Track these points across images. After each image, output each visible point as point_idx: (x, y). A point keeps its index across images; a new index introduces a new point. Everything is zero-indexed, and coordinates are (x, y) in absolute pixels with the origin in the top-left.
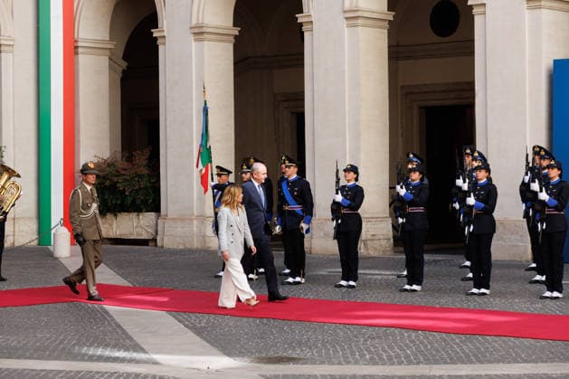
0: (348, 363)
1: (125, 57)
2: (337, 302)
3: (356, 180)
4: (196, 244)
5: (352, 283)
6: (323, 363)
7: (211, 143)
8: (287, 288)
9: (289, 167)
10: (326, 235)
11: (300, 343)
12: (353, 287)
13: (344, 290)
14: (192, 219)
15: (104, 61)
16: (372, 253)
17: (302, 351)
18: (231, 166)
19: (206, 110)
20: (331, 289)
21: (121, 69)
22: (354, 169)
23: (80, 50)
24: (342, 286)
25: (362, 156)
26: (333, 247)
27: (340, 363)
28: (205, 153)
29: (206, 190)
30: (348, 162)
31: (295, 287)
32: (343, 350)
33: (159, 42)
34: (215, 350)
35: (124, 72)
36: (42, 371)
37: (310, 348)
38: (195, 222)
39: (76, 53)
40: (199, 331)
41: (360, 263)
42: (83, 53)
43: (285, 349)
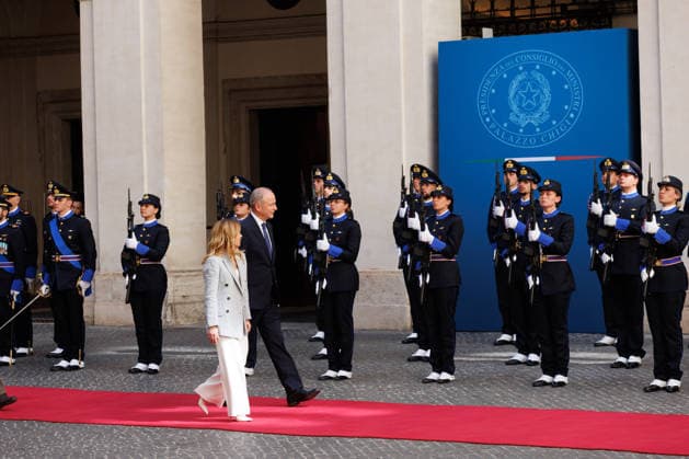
3: (158, 216)
5: (153, 366)
8: (57, 375)
9: (60, 199)
10: (115, 298)
12: (155, 371)
13: (142, 376)
16: (183, 322)
20: (122, 375)
22: (154, 201)
24: (140, 371)
25: (167, 181)
26: (125, 314)
30: (147, 190)
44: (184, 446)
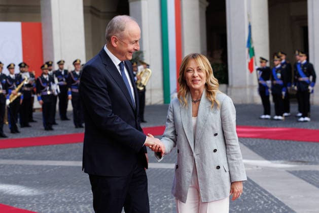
4: (249, 101)
7: (256, 45)
11: (308, 154)
14: (245, 88)
17: (310, 158)
18: (267, 57)
19: (250, 27)
21: (204, 7)
28: (252, 52)
34: (260, 157)
35: (207, 8)
36: (168, 169)
37: (314, 156)
38: (248, 90)
40: (251, 147)
43: (300, 157)
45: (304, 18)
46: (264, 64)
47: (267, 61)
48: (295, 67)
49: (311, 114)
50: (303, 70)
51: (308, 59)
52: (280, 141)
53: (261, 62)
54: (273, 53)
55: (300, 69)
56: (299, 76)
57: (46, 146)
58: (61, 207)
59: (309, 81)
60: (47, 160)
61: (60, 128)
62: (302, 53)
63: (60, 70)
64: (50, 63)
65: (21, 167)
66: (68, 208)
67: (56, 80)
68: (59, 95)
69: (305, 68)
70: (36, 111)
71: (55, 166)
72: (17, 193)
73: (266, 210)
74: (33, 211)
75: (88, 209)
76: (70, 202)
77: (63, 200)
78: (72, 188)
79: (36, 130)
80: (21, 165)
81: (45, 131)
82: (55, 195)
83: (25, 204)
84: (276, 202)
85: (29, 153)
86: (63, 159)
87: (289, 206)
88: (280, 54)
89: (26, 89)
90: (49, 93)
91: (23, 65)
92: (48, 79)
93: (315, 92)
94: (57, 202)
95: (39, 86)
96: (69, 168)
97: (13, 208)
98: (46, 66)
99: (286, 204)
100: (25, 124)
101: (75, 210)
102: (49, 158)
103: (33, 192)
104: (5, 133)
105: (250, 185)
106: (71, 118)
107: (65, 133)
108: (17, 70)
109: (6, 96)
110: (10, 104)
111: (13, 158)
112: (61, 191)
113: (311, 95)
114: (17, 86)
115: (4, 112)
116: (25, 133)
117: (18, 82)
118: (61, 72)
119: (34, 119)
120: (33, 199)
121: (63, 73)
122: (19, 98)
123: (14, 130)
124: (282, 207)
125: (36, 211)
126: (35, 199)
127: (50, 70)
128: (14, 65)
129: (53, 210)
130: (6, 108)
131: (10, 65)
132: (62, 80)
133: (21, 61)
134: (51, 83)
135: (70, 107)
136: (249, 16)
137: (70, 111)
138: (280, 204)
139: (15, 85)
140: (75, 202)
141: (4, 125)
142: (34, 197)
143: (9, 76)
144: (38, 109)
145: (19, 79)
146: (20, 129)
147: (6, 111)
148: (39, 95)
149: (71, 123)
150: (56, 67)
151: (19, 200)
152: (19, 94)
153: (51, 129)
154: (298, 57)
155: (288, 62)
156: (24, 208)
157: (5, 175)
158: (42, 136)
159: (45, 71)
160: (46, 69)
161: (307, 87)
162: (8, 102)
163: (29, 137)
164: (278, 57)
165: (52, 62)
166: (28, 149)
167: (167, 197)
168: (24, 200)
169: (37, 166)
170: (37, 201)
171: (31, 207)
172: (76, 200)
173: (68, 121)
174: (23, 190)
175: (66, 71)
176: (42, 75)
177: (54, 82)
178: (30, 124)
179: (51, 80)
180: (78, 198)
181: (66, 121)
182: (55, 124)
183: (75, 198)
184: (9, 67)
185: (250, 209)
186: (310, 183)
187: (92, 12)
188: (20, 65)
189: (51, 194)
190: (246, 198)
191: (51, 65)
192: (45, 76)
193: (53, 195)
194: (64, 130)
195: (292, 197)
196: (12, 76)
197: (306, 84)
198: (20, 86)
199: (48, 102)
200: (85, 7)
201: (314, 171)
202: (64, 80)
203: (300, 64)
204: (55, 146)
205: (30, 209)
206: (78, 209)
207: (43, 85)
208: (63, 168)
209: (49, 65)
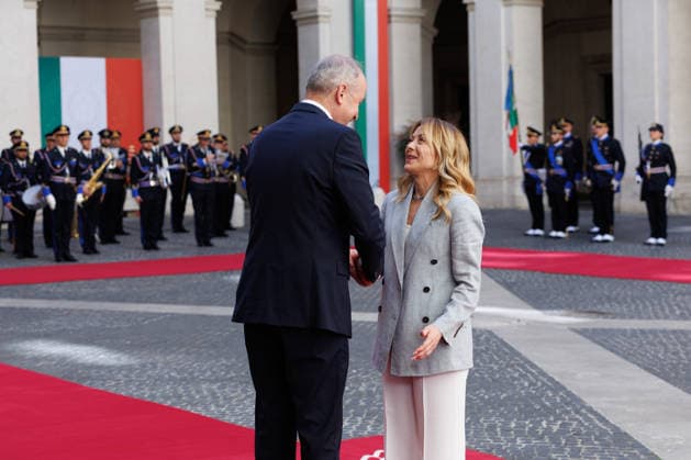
0: (658, 318)
1: (437, 24)
2: (646, 260)
3: (662, 138)
4: (506, 204)
5: (661, 241)
6: (632, 317)
7: (518, 106)
8: (595, 246)
9: (600, 127)
10: (635, 194)
11: (609, 299)
12: (661, 245)
13: (653, 248)
14: (501, 181)
15: (416, 29)
16: (682, 212)
17: (612, 306)
18: (540, 127)
19: (511, 74)
20: (639, 246)
21: (431, 37)
22: (659, 128)
23: (393, 19)
24: (650, 244)
25: (672, 116)
26: (642, 207)
27: (649, 318)
28: (513, 117)
29: (515, 151)
31: (602, 245)
32: (653, 305)
33: (469, 8)
34: (524, 304)
35: (435, 39)
37: (619, 303)
38: (505, 184)
39: (389, 22)
40: (509, 287)
41: (670, 222)
42: (396, 22)
43: (595, 305)
44: (684, 295)
45: (606, 59)
46: (533, 138)
47: (539, 134)
48: (590, 146)
49: (615, 228)
50: (602, 151)
51: (611, 132)
52: (560, 276)
53: (530, 136)
54: (551, 120)
55: (596, 150)
56: (596, 162)
57: (145, 279)
58: (168, 387)
59: (613, 170)
60: (146, 302)
61: (172, 246)
62: (601, 121)
63: (175, 144)
64: (156, 131)
65: (99, 314)
66: (181, 390)
67: (165, 162)
68: (171, 187)
69: (606, 148)
70: (129, 215)
71: (160, 314)
72: (90, 361)
73: (532, 398)
74: (118, 392)
75: (217, 391)
76: (185, 379)
77: (172, 374)
78: (189, 354)
79: (128, 250)
80: (98, 312)
81: (144, 251)
82: (159, 365)
83: (104, 380)
84: (549, 384)
85: (113, 289)
86: (175, 302)
87: (574, 392)
88: (563, 122)
89: (110, 176)
90: (152, 183)
91: (106, 134)
92: (151, 160)
93: (622, 189)
94: (160, 378)
95: (135, 170)
96: (186, 316)
97: (81, 386)
98: (148, 136)
99: (569, 389)
100: (108, 239)
101: (193, 392)
102: (149, 300)
103: (119, 359)
104: (73, 254)
105: (507, 354)
106: (192, 229)
107: (179, 255)
108: (95, 143)
109: (76, 189)
110: (83, 203)
111: (85, 298)
112: (168, 358)
113: (616, 196)
114: (95, 170)
115: (72, 217)
116: (108, 255)
117: (97, 164)
118: (176, 148)
119: (125, 230)
120: (119, 372)
121: (179, 149)
122: (99, 191)
123: (89, 248)
124: (561, 393)
125: (123, 393)
126: (123, 372)
127: (155, 144)
128: (91, 134)
129: (154, 392)
130: (76, 208)
131: (83, 134)
132: (178, 162)
133: (103, 125)
134: (158, 166)
135: (189, 210)
136: (509, 54)
137: (188, 217)
138: (558, 387)
139: (91, 170)
140: (193, 378)
141: (72, 240)
142: (121, 368)
143: (82, 153)
144: (133, 211)
145: (99, 157)
146: (99, 247)
147: (76, 215)
148: (135, 188)
149: (190, 238)
150: (167, 139)
151: (93, 373)
152: (100, 184)
153: (155, 248)
154: (594, 127)
155: (576, 137)
156: (101, 388)
157: (70, 328)
158: (139, 259)
159: (146, 145)
160: (147, 141)
161: (610, 181)
162: (80, 199)
163: (115, 261)
164: (558, 128)
165: (159, 130)
166: (112, 282)
167: (358, 372)
168: (103, 373)
169: (129, 313)
170: (126, 376)
171: (113, 386)
172: (196, 374)
173: (185, 234)
174: (102, 356)
175: (185, 146)
176: (141, 152)
177: (161, 165)
178: (118, 238)
179: (158, 161)
180: (200, 371)
181: (182, 235)
182: (163, 239)
183: (193, 372)
184: (81, 137)
185: (504, 395)
186: (612, 351)
187: (231, 43)
188: (101, 134)
189: (151, 364)
190: (498, 376)
191: (157, 135)
192: (147, 154)
193: (154, 366)
194: (176, 250)
195: (580, 376)
196: (87, 153)
197: (608, 176)
198: (99, 171)
199: (152, 199)
200: (219, 34)
201: (619, 330)
202: (181, 160)
203: (597, 140)
204: (161, 277)
205: (112, 390)
206: (198, 392)
207: (143, 170)
208: (174, 317)
209: (154, 133)
